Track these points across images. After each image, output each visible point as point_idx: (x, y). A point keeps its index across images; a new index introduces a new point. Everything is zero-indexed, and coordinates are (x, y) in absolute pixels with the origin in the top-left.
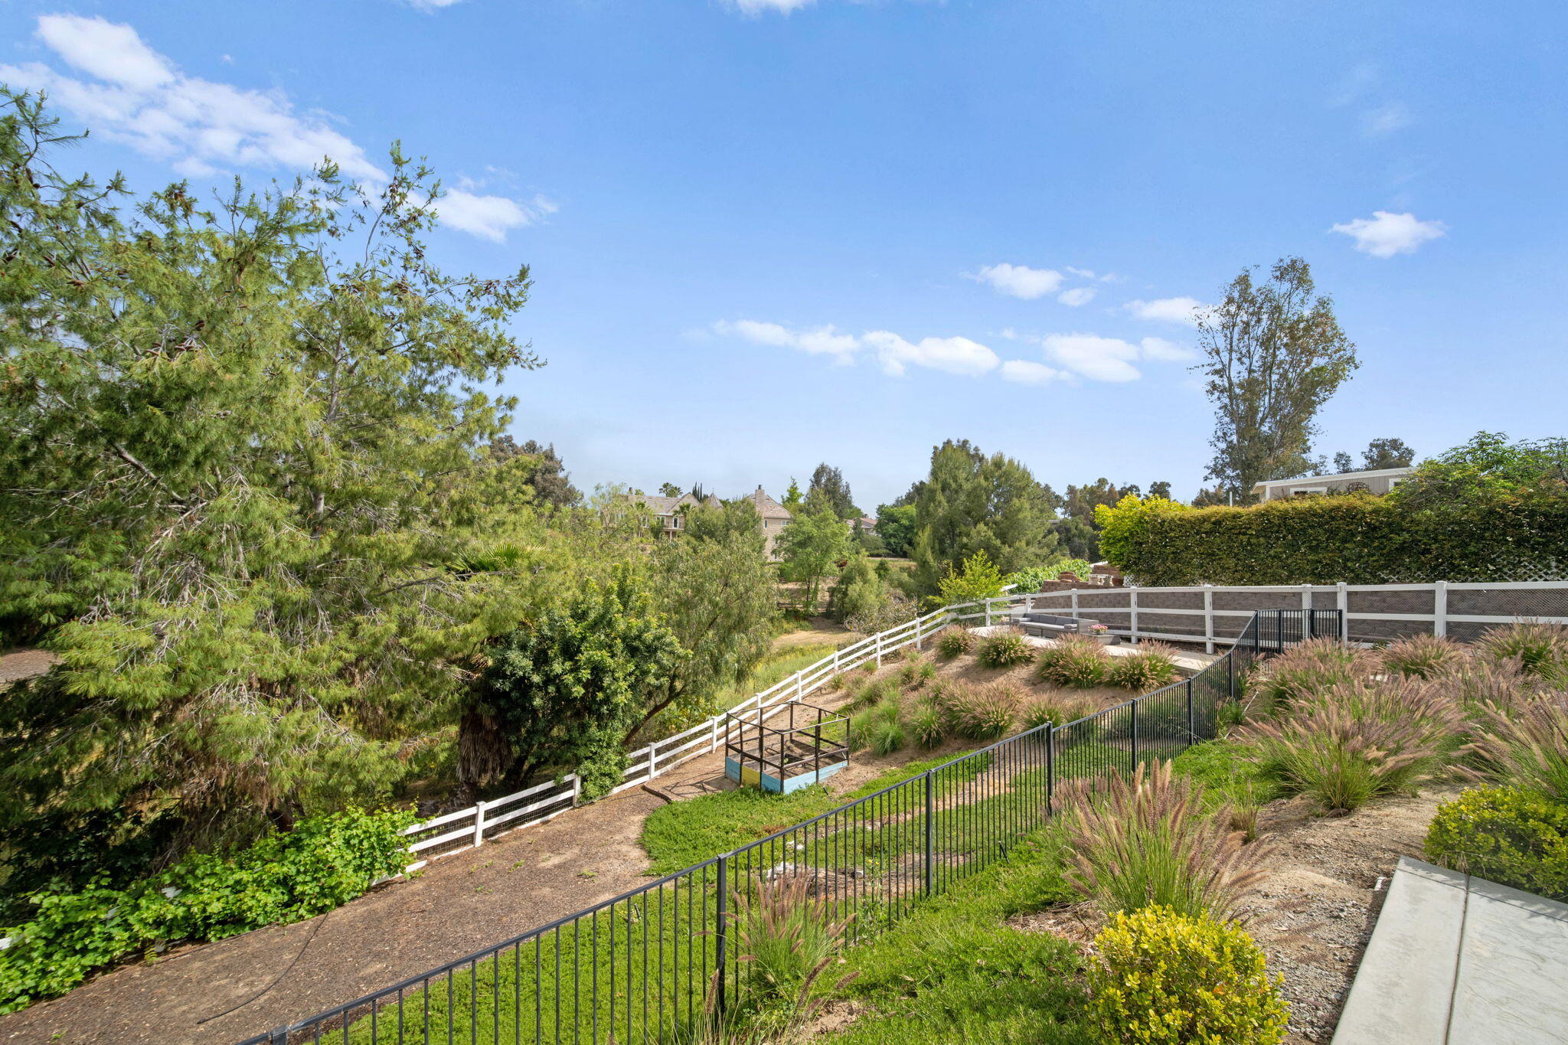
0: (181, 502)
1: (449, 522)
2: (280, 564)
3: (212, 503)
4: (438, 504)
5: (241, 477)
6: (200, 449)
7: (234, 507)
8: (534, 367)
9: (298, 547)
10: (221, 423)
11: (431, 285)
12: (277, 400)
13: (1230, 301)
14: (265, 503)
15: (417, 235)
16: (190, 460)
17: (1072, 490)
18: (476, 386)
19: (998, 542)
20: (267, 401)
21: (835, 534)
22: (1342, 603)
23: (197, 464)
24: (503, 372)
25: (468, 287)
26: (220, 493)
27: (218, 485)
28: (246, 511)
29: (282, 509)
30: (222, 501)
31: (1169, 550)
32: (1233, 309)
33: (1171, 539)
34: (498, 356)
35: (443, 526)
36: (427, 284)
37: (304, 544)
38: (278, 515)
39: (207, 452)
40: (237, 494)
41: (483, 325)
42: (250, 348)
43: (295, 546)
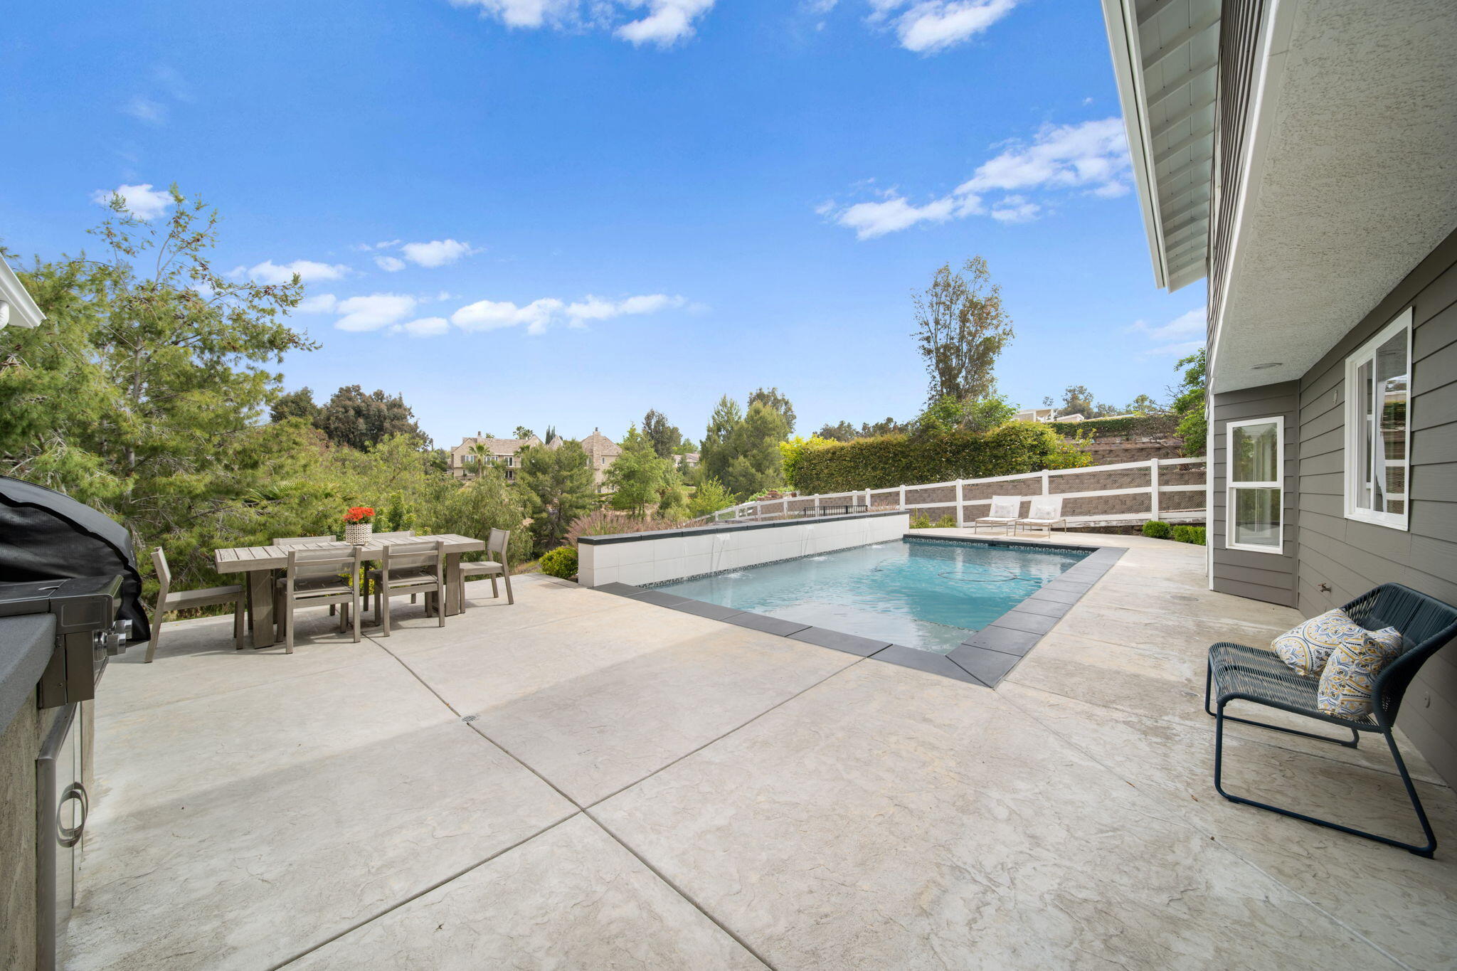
0: (12, 458)
1: (236, 467)
2: (97, 499)
3: (37, 458)
4: (225, 453)
5: (60, 440)
6: (25, 423)
7: (55, 461)
8: (313, 349)
9: (108, 486)
10: (40, 407)
11: (218, 290)
12: (81, 390)
13: (936, 285)
14: (77, 456)
15: (202, 254)
16: (19, 430)
17: (865, 427)
18: (260, 365)
19: (753, 470)
20: (74, 391)
21: (652, 468)
22: (868, 501)
23: (24, 433)
24: (283, 354)
25: (248, 291)
26: (44, 451)
27: (41, 446)
28: (64, 463)
29: (92, 460)
30: (45, 457)
31: (814, 472)
32: (939, 290)
33: (815, 464)
34: (278, 342)
35: (233, 469)
36: (214, 289)
37: (112, 484)
38: (90, 465)
39: (30, 425)
40: (56, 452)
41: (261, 321)
42: (57, 358)
43: (104, 485)
